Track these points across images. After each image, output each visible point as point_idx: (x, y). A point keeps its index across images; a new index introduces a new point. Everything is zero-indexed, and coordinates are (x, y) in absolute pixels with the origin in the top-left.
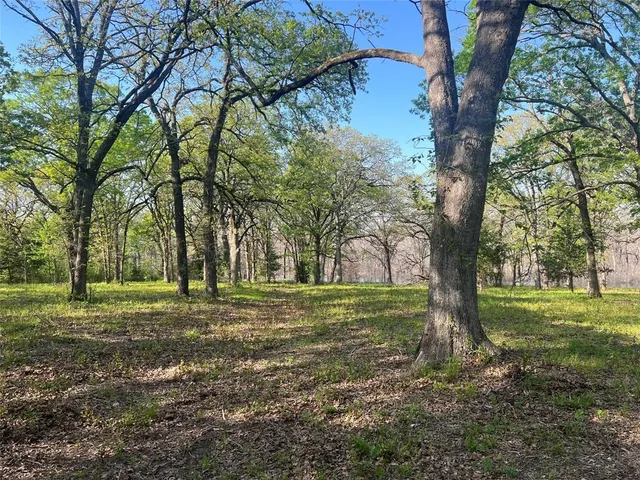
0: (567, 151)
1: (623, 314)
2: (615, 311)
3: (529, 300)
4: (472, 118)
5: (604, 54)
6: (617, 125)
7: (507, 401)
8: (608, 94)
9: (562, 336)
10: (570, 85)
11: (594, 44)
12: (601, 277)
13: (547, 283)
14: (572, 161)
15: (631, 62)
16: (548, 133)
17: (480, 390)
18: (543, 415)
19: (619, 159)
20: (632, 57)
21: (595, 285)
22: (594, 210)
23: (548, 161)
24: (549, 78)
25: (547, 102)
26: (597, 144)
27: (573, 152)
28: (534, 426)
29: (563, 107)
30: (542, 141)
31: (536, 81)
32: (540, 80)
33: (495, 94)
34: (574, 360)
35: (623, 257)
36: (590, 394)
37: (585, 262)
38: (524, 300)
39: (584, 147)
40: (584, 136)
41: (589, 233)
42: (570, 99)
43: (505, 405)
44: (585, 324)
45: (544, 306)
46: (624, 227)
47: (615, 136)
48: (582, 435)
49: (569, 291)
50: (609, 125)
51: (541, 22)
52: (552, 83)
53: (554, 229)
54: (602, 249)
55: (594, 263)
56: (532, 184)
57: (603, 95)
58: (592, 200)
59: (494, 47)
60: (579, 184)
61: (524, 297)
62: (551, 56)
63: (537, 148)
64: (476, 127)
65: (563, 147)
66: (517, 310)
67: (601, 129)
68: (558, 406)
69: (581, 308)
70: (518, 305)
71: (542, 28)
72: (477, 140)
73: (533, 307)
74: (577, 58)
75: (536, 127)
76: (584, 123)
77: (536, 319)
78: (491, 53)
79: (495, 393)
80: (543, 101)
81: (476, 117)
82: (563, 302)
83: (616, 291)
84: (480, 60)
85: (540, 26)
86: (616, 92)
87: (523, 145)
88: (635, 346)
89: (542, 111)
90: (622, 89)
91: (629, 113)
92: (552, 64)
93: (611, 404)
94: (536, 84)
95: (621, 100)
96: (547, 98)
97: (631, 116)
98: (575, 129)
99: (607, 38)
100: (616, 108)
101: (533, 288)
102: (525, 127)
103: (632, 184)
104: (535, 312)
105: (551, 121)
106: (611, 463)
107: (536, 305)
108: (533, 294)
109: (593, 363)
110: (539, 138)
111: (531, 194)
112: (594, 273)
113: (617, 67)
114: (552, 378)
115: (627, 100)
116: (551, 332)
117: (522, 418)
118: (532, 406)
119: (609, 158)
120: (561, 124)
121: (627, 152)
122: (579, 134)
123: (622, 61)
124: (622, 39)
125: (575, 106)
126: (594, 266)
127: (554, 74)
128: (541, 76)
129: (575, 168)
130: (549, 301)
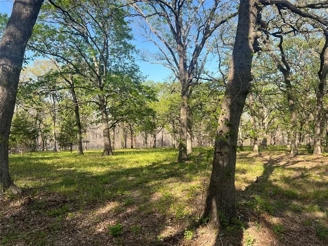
0: (70, 83)
1: (91, 162)
2: (88, 161)
3: (48, 158)
4: (7, 54)
5: (87, 41)
6: (92, 76)
7: (20, 220)
8: (89, 61)
9: (60, 176)
10: (72, 52)
11: (83, 35)
12: (84, 145)
13: (60, 149)
14: (72, 88)
15: (98, 48)
16: (61, 73)
17: (4, 217)
18: (40, 223)
19: (92, 91)
20: (98, 46)
21: (81, 149)
22: (82, 113)
23: (61, 87)
24: (62, 45)
25: (60, 57)
26: (84, 82)
27: (73, 84)
28: (34, 231)
29: (69, 62)
30: (58, 76)
31: (56, 45)
32: (58, 45)
33: (23, 43)
34: (63, 189)
35: (95, 135)
36: (67, 205)
37: (77, 138)
38: (45, 158)
39: (78, 83)
40: (78, 78)
41: (79, 124)
42: (72, 58)
43: (18, 222)
44: (73, 169)
45: (55, 161)
46: (94, 122)
47: (91, 80)
48: (59, 229)
49: (70, 152)
50: (89, 75)
51: (59, 16)
52: (64, 48)
53: (64, 121)
54: (85, 132)
55: (81, 138)
56: (53, 98)
57: (86, 61)
58: (81, 109)
59: (23, 16)
60: (75, 101)
61: (46, 156)
62: (64, 35)
63: (55, 79)
64: (10, 59)
65: (68, 81)
66: (40, 164)
67: (85, 76)
68: (49, 216)
69: (73, 160)
70: (41, 161)
71: (59, 19)
72: (11, 67)
73: (49, 162)
74: (76, 40)
75: (55, 69)
76: (78, 72)
77: (49, 168)
78: (21, 19)
79: (14, 216)
80: (59, 56)
81: (10, 53)
82: (65, 158)
83: (91, 151)
84: (14, 21)
85: (58, 18)
86: (92, 60)
87: (48, 76)
88: (92, 177)
89: (58, 62)
90: (94, 59)
91: (97, 71)
92: (64, 39)
93: (76, 209)
94: (56, 47)
95: (94, 64)
96: (61, 55)
97: (98, 72)
98: (73, 73)
99: (89, 34)
100: (91, 68)
101: (52, 152)
102: (50, 68)
103: (97, 103)
104: (50, 165)
105: (63, 67)
106: (70, 241)
107: (51, 161)
108: (52, 155)
109: (72, 189)
110: (56, 74)
111: (53, 103)
112: (80, 143)
113: (92, 49)
114: (50, 201)
115: (96, 65)
116: (55, 174)
117: (28, 228)
118: (35, 220)
119: (89, 90)
120: (67, 70)
121: (95, 88)
122: (76, 76)
123: (95, 47)
124: (95, 37)
125: (74, 62)
126: (81, 140)
127: (65, 44)
128: (58, 43)
129: (73, 92)
130: (58, 158)
